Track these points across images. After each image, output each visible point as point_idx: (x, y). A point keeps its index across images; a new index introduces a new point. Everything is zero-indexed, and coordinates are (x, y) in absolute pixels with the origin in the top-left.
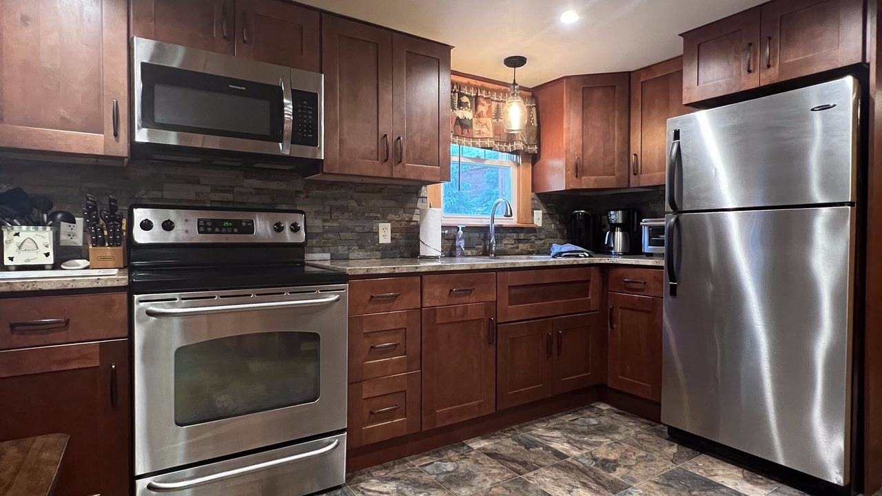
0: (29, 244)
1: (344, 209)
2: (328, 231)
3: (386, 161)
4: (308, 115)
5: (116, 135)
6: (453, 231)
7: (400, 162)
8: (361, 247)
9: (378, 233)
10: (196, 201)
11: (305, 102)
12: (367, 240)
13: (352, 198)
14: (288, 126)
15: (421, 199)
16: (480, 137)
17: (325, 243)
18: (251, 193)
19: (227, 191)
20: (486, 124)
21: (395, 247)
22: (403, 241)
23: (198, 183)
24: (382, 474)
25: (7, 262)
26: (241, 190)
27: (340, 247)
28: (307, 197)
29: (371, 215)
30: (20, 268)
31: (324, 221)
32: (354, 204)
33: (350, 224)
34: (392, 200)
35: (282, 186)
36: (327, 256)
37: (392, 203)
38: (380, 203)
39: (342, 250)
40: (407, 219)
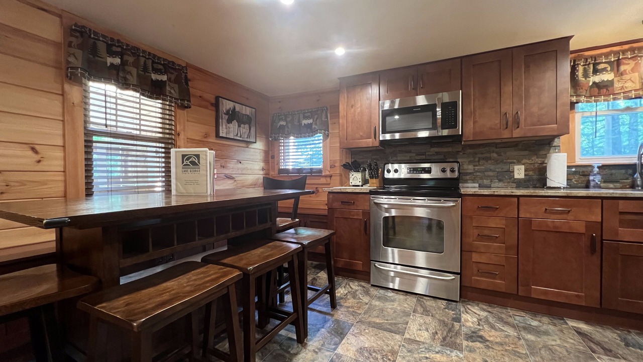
0: (355, 178)
1: (487, 159)
2: (477, 172)
3: (507, 128)
4: (451, 113)
5: (375, 138)
6: (590, 169)
7: (518, 127)
8: (500, 181)
9: (513, 172)
10: (410, 160)
11: (450, 107)
12: (506, 176)
13: (493, 152)
14: (439, 121)
15: (554, 148)
16: (623, 91)
17: (474, 178)
18: (434, 155)
19: (423, 155)
20: (630, 79)
21: (528, 180)
22: (535, 177)
23: (410, 152)
24: (485, 307)
25: (350, 184)
26: (429, 153)
27: (485, 180)
28: (464, 154)
29: (509, 161)
30: (354, 186)
31: (474, 166)
32: (495, 155)
33: (492, 167)
34: (526, 150)
35: (450, 149)
36: (477, 185)
37: (526, 153)
38: (516, 153)
39: (486, 182)
40: (539, 162)
